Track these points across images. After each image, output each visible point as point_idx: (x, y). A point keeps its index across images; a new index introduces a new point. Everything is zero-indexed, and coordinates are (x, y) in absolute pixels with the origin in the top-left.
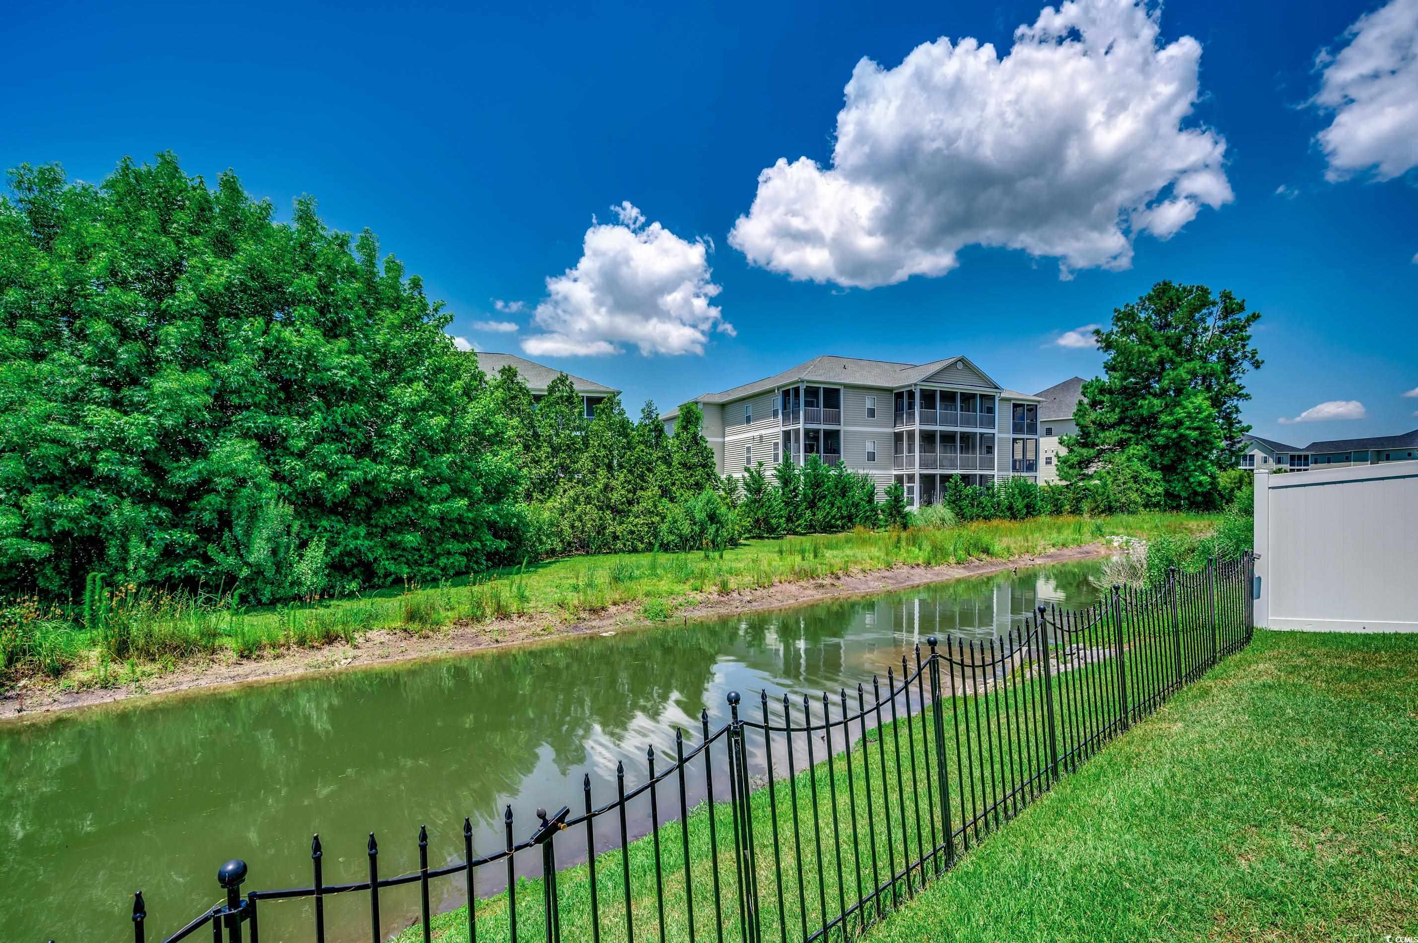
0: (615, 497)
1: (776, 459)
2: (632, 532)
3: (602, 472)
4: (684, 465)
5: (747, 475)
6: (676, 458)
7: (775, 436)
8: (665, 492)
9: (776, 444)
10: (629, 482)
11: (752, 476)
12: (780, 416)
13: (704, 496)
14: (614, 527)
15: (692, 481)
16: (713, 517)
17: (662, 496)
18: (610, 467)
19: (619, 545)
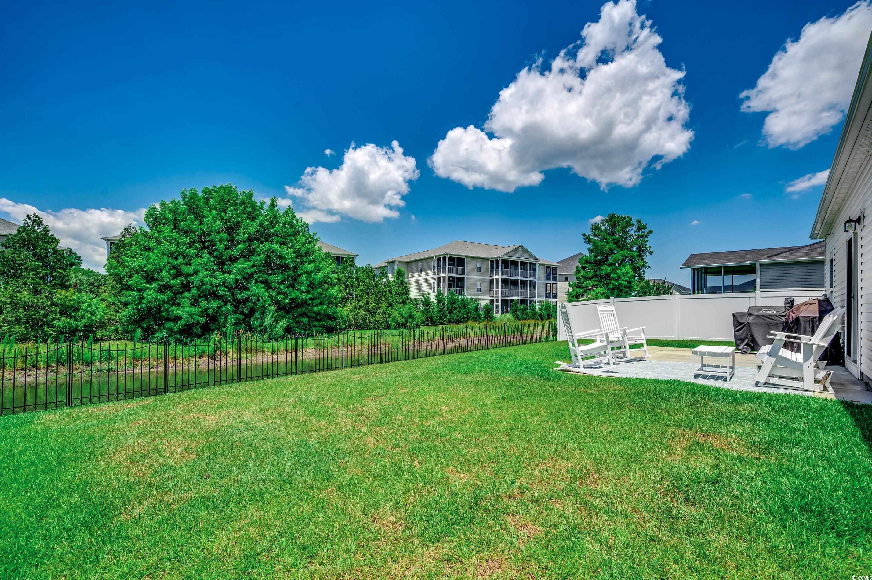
0: (370, 306)
1: (434, 290)
2: (377, 321)
3: (365, 296)
4: (398, 294)
5: (423, 298)
6: (394, 291)
7: (434, 279)
8: (390, 305)
9: (434, 283)
10: (376, 300)
11: (425, 298)
12: (436, 270)
13: (407, 307)
14: (370, 319)
15: (401, 300)
16: (411, 316)
17: (388, 307)
18: (368, 294)
19: (372, 326)
